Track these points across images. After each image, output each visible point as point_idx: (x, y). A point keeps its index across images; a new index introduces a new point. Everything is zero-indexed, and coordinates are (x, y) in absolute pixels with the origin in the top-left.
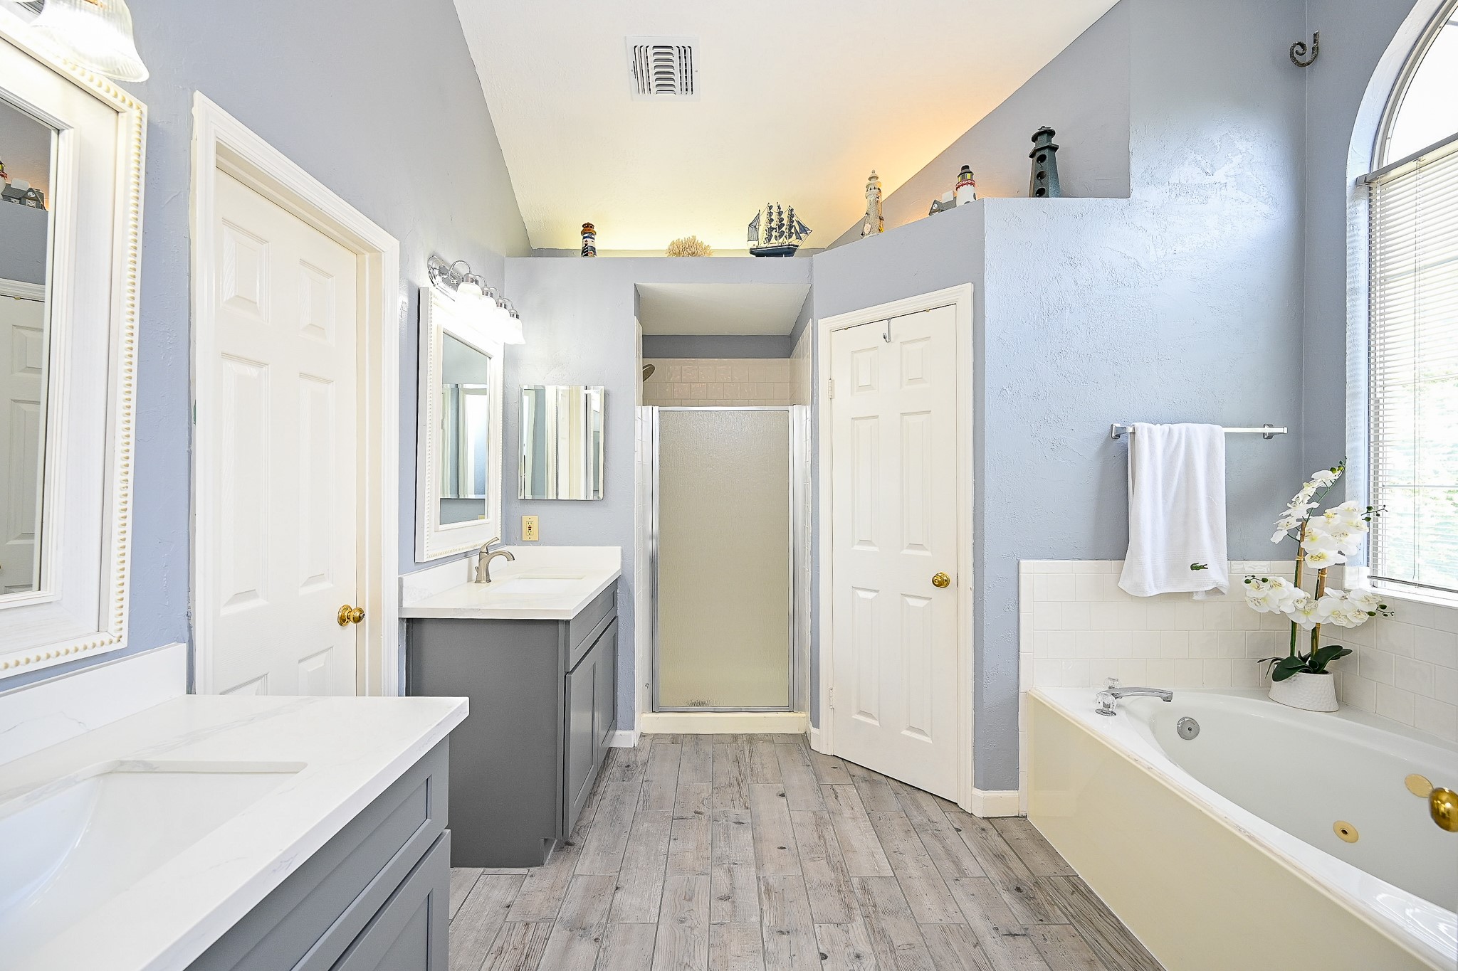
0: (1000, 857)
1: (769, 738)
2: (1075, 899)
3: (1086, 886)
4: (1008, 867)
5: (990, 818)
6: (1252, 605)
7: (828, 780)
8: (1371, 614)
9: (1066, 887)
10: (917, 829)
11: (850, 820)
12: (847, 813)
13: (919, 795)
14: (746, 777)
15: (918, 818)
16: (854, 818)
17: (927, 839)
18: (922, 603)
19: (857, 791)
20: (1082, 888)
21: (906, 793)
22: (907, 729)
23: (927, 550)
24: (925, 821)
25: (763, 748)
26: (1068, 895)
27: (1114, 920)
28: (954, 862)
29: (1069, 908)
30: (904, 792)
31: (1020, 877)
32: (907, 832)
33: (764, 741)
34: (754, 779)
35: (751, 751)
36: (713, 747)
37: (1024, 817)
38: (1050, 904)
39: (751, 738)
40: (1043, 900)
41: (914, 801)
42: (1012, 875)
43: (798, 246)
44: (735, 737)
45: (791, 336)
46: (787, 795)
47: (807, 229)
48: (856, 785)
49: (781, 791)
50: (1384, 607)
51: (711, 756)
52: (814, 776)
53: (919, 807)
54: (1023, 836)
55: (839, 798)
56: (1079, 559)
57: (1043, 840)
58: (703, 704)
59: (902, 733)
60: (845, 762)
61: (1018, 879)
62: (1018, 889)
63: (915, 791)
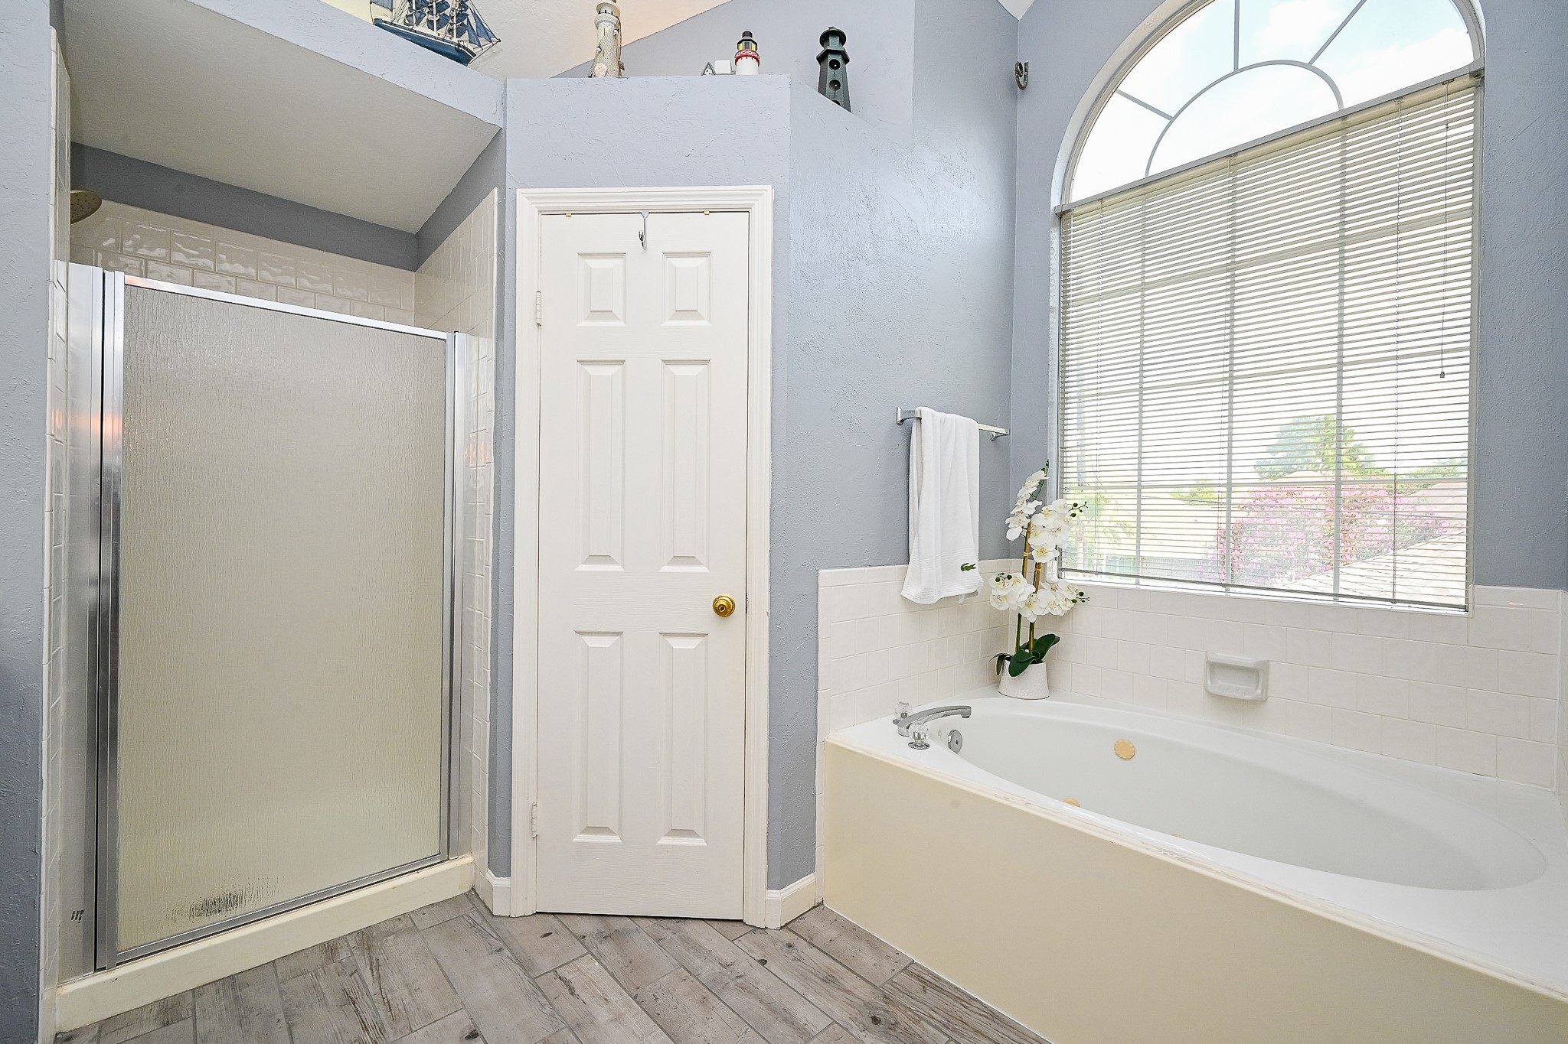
0: (830, 979)
1: (404, 925)
2: (931, 996)
3: (929, 973)
4: (846, 991)
5: (787, 924)
6: (994, 604)
7: (545, 963)
8: (1074, 601)
9: (915, 986)
10: (711, 991)
11: (612, 1025)
12: (602, 1015)
13: (689, 928)
14: (382, 1031)
15: (707, 970)
16: (617, 1019)
17: (733, 998)
18: (691, 644)
19: (600, 963)
20: (928, 978)
21: (669, 933)
22: (667, 835)
23: (701, 564)
24: (718, 969)
25: (395, 948)
26: (922, 995)
27: (978, 1005)
28: (785, 1020)
29: (935, 1016)
30: (666, 931)
31: (865, 999)
32: (704, 1001)
33: (397, 933)
34: (401, 1025)
35: (375, 965)
36: (281, 992)
37: (819, 904)
38: (917, 1022)
39: (366, 939)
40: (907, 1020)
41: (686, 940)
42: (856, 1000)
43: (474, 55)
44: (330, 949)
45: (418, 236)
46: (482, 1030)
47: (490, 34)
48: (594, 951)
49: (466, 1026)
50: (1082, 594)
51: (281, 1016)
52: (517, 968)
53: (697, 949)
54: (834, 933)
55: (577, 992)
56: (870, 566)
57: (855, 928)
58: (233, 901)
59: (659, 842)
60: (560, 917)
61: (866, 1004)
62: (875, 1020)
63: (681, 924)
